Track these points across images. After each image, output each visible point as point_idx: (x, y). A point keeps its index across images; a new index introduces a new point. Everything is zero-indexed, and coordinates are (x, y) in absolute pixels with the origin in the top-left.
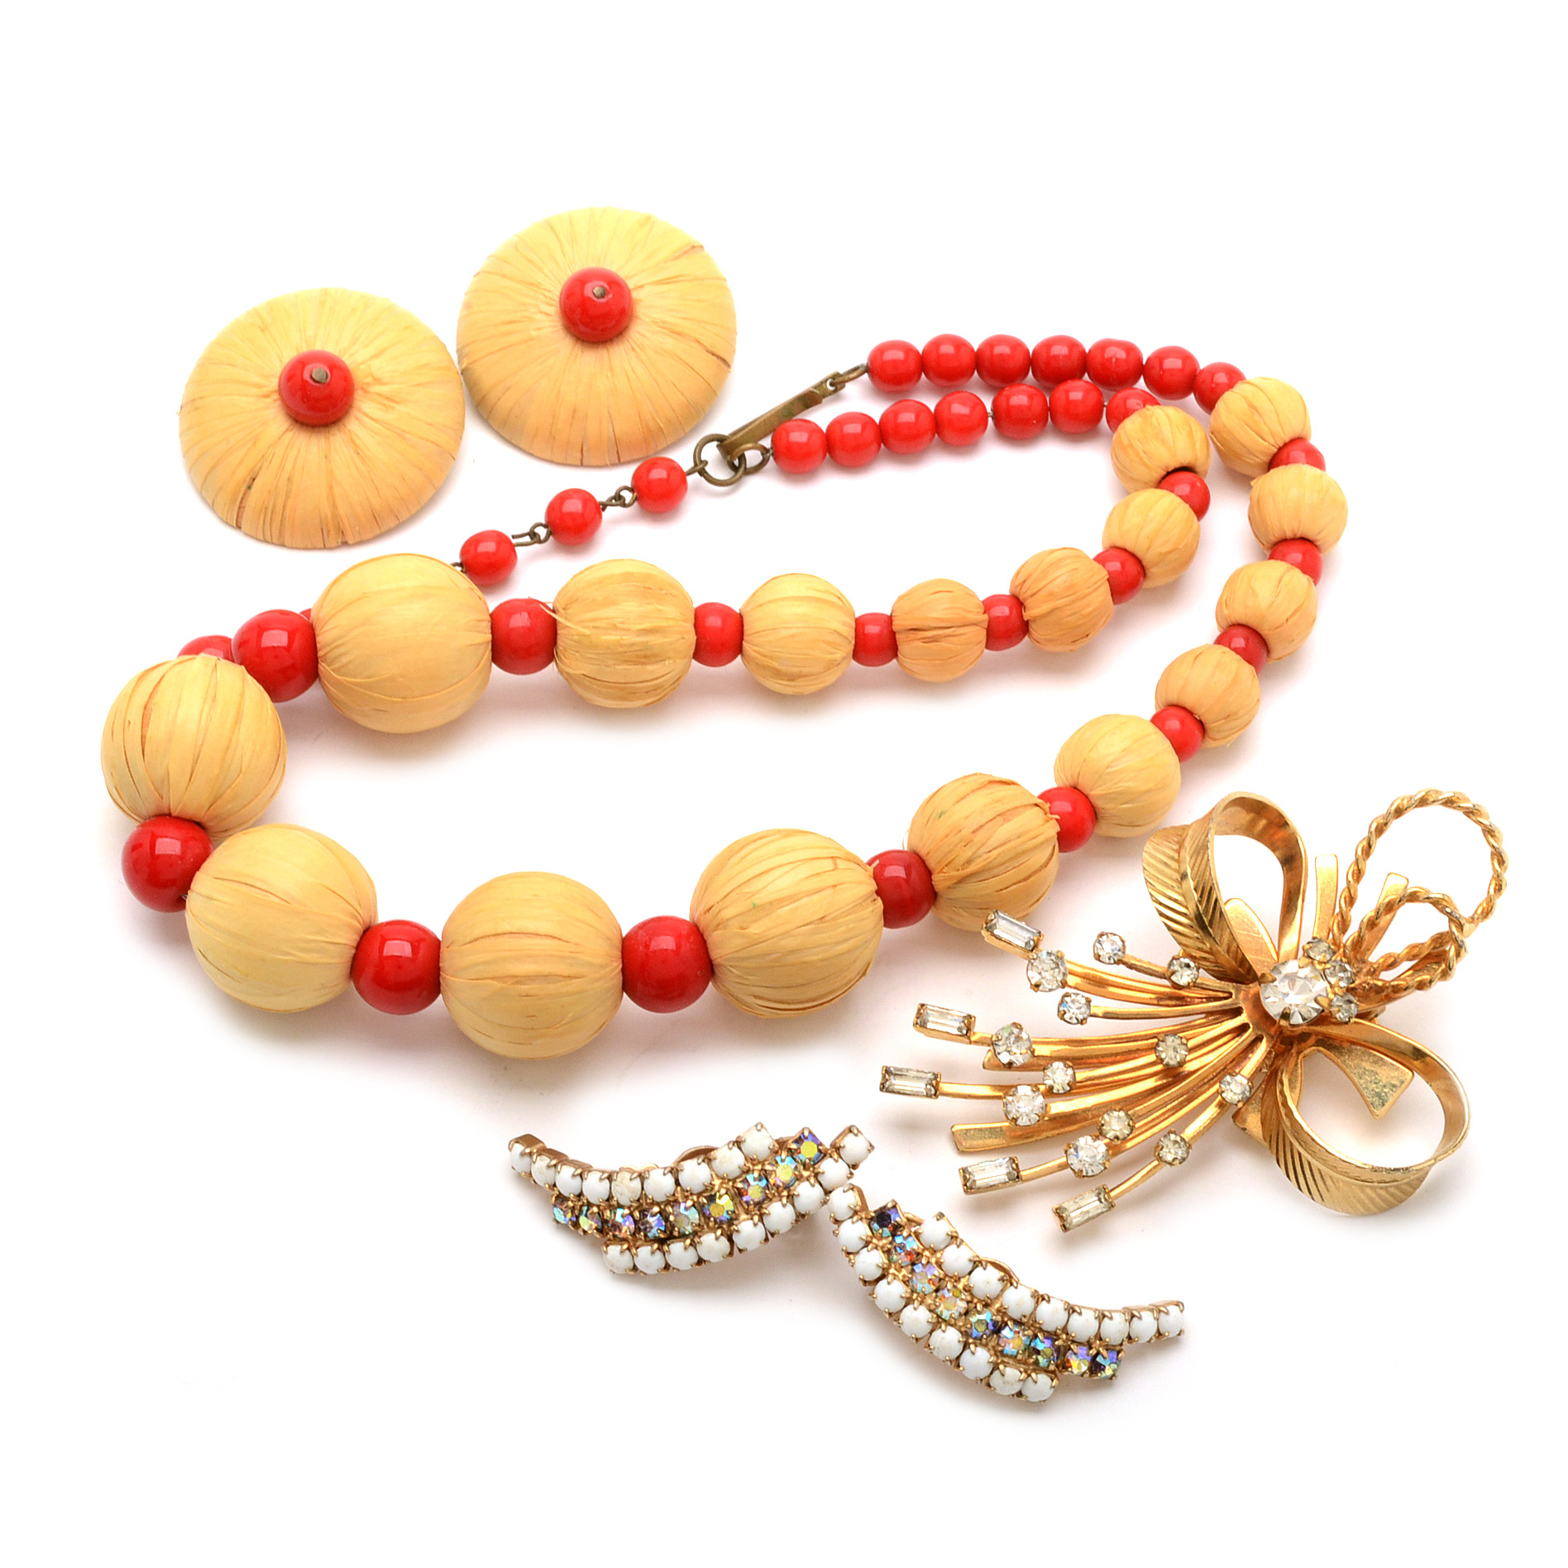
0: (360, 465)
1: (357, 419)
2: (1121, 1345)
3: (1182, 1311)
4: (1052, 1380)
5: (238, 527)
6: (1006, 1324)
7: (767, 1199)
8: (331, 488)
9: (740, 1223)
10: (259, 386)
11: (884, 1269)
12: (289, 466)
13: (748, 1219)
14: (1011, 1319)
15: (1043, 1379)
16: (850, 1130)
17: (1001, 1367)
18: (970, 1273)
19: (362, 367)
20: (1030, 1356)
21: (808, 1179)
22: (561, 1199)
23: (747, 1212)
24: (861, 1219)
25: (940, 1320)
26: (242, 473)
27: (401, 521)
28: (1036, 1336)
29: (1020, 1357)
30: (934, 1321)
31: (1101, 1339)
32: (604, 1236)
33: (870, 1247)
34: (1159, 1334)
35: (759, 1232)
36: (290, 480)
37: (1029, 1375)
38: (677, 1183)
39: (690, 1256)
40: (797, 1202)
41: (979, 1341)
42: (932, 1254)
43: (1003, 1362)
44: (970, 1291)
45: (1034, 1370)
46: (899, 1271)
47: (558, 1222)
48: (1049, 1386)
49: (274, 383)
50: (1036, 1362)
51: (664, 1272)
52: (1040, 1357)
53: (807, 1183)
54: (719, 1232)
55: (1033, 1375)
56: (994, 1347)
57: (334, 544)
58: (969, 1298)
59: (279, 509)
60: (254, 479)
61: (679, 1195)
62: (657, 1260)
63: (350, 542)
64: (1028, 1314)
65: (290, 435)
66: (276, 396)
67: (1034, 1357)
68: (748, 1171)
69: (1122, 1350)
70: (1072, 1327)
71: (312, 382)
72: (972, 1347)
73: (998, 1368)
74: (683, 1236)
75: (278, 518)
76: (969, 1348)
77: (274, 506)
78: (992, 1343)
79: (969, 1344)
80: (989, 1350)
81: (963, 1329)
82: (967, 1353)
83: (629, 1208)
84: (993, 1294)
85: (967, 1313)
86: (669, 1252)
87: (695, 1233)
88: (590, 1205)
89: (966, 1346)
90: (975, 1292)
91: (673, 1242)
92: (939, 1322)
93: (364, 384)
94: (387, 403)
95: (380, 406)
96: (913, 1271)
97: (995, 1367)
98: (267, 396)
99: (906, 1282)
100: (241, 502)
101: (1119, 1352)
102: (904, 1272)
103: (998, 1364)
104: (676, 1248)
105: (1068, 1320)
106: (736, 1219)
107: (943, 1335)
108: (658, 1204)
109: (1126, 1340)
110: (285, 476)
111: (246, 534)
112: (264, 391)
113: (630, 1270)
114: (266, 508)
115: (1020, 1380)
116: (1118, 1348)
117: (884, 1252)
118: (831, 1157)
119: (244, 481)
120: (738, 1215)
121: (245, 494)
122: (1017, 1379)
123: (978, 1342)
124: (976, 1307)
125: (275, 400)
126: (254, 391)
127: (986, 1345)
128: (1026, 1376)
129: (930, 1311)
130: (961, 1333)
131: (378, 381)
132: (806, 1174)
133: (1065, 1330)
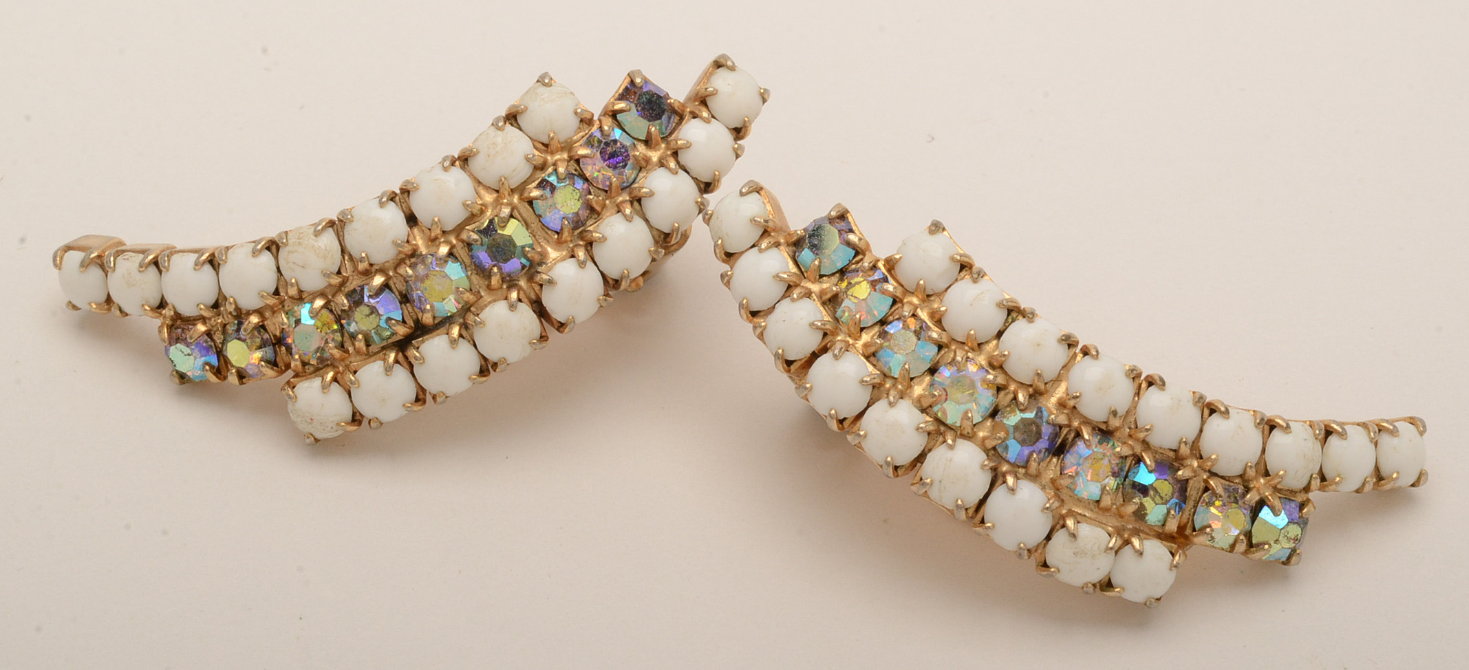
2: (1307, 489)
3: (1421, 433)
4: (1173, 555)
6: (1078, 435)
7: (593, 212)
9: (550, 269)
11: (825, 335)
13: (563, 259)
14: (1086, 421)
15: (1156, 550)
16: (718, 65)
17: (1070, 523)
18: (1000, 334)
20: (1126, 499)
21: (661, 164)
22: (179, 326)
23: (559, 243)
24: (777, 245)
25: (942, 428)
28: (1139, 460)
29: (1107, 501)
30: (931, 428)
31: (1267, 474)
32: (282, 372)
33: (796, 293)
34: (1379, 476)
35: (591, 280)
37: (1127, 542)
38: (412, 220)
39: (466, 360)
40: (651, 207)
41: (1023, 468)
42: (924, 301)
43: (1071, 513)
44: (1001, 367)
45: (1136, 532)
46: (857, 338)
47: (182, 377)
48: (1167, 565)
50: (1140, 514)
51: (417, 408)
52: (1147, 502)
53: (662, 171)
54: (514, 295)
55: (1136, 542)
56: (1053, 481)
58: (1001, 380)
61: (420, 242)
62: (400, 385)
64: (1121, 411)
67: (1136, 500)
68: (542, 167)
69: (1308, 500)
70: (1209, 444)
72: (1010, 480)
73: (1064, 526)
74: (444, 322)
76: (1005, 482)
78: (1050, 474)
79: (1004, 475)
80: (1043, 488)
81: (989, 444)
82: (999, 493)
83: (322, 294)
84: (1050, 372)
85: (994, 413)
86: (422, 360)
87: (466, 309)
88: (240, 315)
89: (996, 479)
90: (1012, 367)
91: (423, 342)
92: (940, 430)
96: (883, 335)
97: (1058, 525)
99: (871, 356)
101: (1302, 506)
102: (866, 337)
103: (1063, 517)
104: (434, 348)
105: (1201, 431)
106: (540, 264)
107: (950, 454)
108: (382, 271)
109: (1316, 483)
113: (347, 423)
115: (1109, 549)
116: (1300, 498)
117: (824, 304)
118: (695, 116)
120: (544, 255)
122: (1103, 547)
123: (1022, 471)
124: (1015, 398)
127: (1035, 478)
128: (1120, 542)
129: (924, 411)
130: (986, 451)
132: (655, 156)
133: (1195, 447)
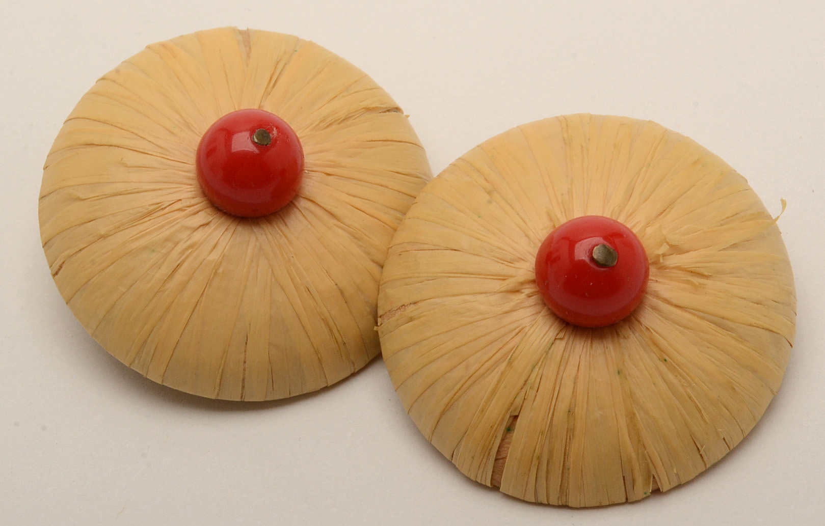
0: (670, 377)
1: (654, 308)
5: (494, 487)
8: (631, 417)
10: (504, 278)
12: (567, 392)
19: (649, 231)
26: (496, 411)
27: (732, 448)
36: (570, 412)
49: (526, 269)
57: (641, 496)
59: (558, 456)
60: (516, 417)
63: (665, 487)
65: (561, 345)
66: (528, 290)
71: (592, 265)
75: (557, 471)
77: (551, 453)
93: (658, 256)
94: (696, 280)
95: (686, 286)
98: (516, 291)
100: (498, 452)
110: (563, 407)
111: (508, 496)
112: (510, 283)
114: (539, 458)
119: (503, 419)
121: (503, 440)
125: (529, 296)
126: (496, 285)
131: (677, 249)
